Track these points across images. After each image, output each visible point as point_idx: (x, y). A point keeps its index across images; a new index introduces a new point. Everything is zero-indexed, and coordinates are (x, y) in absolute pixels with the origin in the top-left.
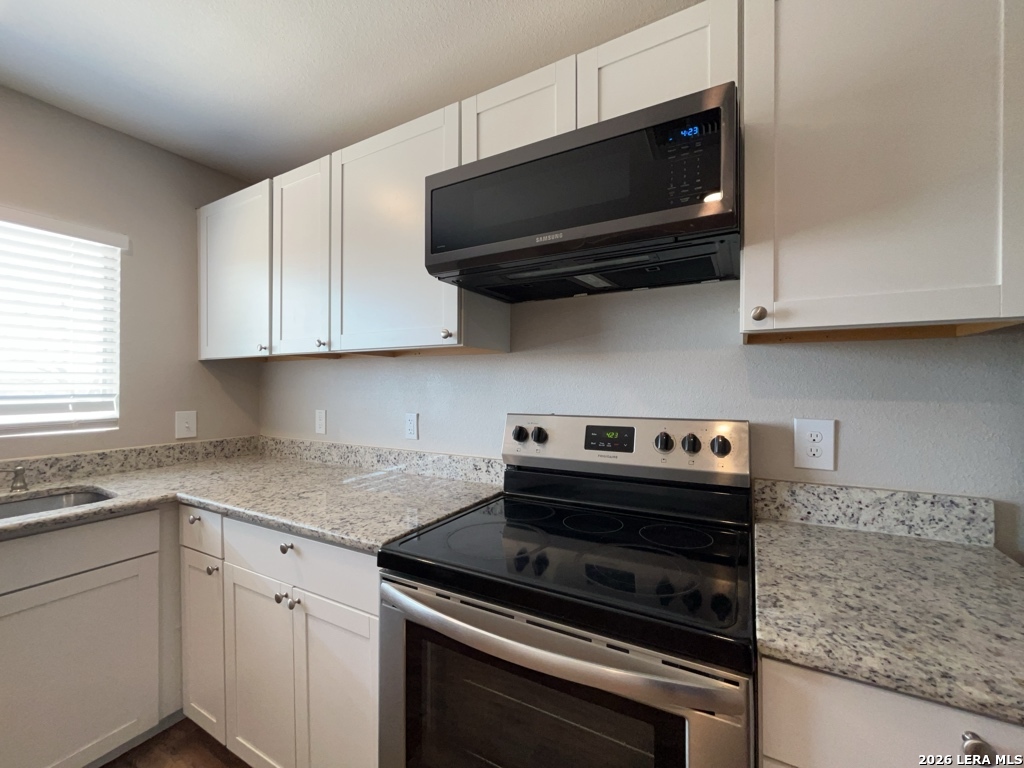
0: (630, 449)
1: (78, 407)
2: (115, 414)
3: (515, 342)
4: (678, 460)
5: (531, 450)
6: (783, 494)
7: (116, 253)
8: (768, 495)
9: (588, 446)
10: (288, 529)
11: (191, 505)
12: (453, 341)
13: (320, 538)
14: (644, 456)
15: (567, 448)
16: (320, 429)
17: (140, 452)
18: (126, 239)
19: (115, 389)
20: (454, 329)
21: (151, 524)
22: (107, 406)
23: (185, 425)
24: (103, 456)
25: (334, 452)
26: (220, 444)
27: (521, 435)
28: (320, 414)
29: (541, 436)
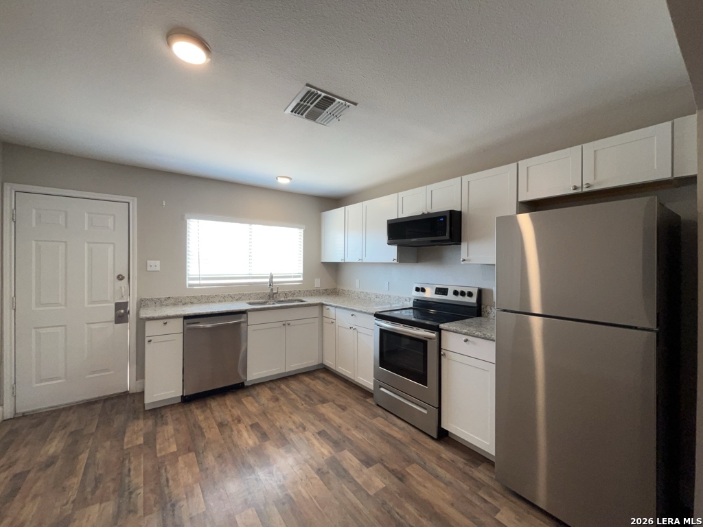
0: (447, 295)
1: (295, 277)
2: (301, 279)
3: (418, 259)
4: (460, 298)
5: (420, 295)
6: (489, 309)
7: (302, 231)
8: (485, 310)
9: (436, 294)
10: (353, 310)
11: (327, 305)
12: (395, 261)
13: (361, 312)
14: (450, 297)
15: (430, 294)
16: (357, 286)
17: (307, 291)
18: (304, 226)
19: (302, 272)
20: (396, 258)
21: (317, 309)
22: (299, 277)
23: (317, 283)
24: (300, 291)
25: (362, 294)
26: (326, 290)
27: (417, 289)
28: (357, 281)
29: (423, 290)
